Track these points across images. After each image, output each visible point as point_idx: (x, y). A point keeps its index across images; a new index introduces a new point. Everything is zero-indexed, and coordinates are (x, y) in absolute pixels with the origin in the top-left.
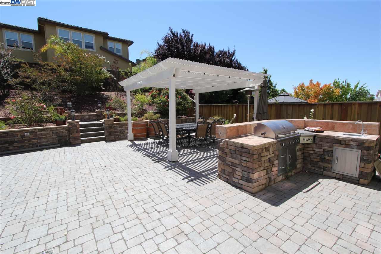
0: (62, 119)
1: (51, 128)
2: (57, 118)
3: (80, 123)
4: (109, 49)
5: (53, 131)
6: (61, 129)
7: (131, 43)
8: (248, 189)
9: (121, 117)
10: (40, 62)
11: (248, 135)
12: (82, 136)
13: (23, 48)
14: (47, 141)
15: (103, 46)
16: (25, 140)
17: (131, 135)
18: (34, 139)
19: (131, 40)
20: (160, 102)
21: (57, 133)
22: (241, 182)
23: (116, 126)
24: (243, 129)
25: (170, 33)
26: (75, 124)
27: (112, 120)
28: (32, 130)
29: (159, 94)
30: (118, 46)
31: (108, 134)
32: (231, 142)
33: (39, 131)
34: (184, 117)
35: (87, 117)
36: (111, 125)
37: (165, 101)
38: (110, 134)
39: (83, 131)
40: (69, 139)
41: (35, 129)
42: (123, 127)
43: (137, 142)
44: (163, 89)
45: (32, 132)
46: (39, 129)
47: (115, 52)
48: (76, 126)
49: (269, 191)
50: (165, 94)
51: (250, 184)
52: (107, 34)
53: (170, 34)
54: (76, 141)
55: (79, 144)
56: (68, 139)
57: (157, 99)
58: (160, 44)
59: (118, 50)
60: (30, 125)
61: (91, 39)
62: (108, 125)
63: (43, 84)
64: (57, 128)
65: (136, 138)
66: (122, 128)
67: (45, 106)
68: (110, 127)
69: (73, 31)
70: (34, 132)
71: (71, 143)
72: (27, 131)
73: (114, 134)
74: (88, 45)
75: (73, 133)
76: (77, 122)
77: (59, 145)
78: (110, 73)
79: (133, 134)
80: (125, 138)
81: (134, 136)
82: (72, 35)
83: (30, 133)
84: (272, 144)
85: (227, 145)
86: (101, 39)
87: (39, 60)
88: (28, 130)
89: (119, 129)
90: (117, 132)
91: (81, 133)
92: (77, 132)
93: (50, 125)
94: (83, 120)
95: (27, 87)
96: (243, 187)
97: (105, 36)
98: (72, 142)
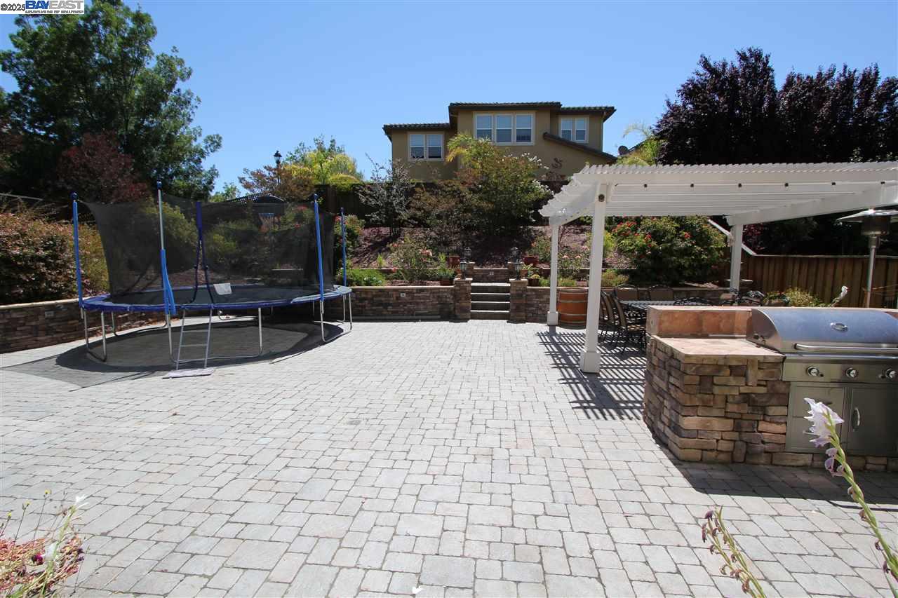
0: (448, 275)
1: (431, 289)
2: (442, 273)
3: (473, 284)
4: (561, 136)
5: (434, 293)
6: (445, 292)
7: (610, 111)
8: (675, 448)
9: (543, 278)
10: (438, 182)
11: (736, 336)
12: (474, 307)
13: (430, 157)
14: (425, 309)
15: (549, 132)
16: (401, 303)
17: (553, 314)
18: (411, 303)
19: (609, 106)
20: (631, 248)
21: (438, 297)
22: (668, 432)
23: (529, 293)
24: (721, 321)
25: (702, 70)
26: (465, 285)
27: (523, 282)
28: (409, 289)
29: (635, 230)
30: (582, 124)
31: (514, 308)
32: (661, 342)
33: (417, 293)
34: (710, 286)
35: (492, 274)
36: (520, 292)
37: (644, 246)
38: (518, 309)
39: (474, 298)
40: (455, 309)
41: (413, 289)
42: (543, 298)
43: (559, 330)
44: (644, 218)
45: (409, 292)
46: (417, 289)
47: (574, 139)
48: (466, 289)
49: (732, 470)
50: (649, 228)
51: (678, 439)
52: (558, 105)
53: (702, 73)
54: (464, 314)
55: (466, 320)
56: (452, 308)
57: (627, 242)
58: (673, 102)
59: (581, 134)
60: (411, 283)
61: (528, 122)
62: (517, 290)
63: (439, 217)
64: (439, 289)
65: (563, 322)
66: (542, 300)
67: (431, 254)
68: (519, 296)
69: (499, 115)
70: (411, 293)
71: (455, 316)
72: (403, 291)
73: (526, 310)
74: (522, 134)
75: (460, 299)
76: (467, 282)
77: (439, 317)
78: (547, 186)
79: (557, 313)
80: (543, 320)
81: (560, 317)
82: (496, 122)
83: (407, 293)
84: (759, 362)
85: (656, 348)
86: (546, 118)
87: (437, 178)
88: (405, 289)
89: (535, 301)
90: (532, 305)
91: (472, 300)
92: (467, 299)
93: (435, 284)
94: (485, 279)
95: (421, 223)
96: (669, 443)
97: (554, 110)
98: (458, 314)
